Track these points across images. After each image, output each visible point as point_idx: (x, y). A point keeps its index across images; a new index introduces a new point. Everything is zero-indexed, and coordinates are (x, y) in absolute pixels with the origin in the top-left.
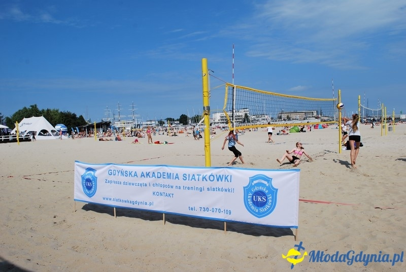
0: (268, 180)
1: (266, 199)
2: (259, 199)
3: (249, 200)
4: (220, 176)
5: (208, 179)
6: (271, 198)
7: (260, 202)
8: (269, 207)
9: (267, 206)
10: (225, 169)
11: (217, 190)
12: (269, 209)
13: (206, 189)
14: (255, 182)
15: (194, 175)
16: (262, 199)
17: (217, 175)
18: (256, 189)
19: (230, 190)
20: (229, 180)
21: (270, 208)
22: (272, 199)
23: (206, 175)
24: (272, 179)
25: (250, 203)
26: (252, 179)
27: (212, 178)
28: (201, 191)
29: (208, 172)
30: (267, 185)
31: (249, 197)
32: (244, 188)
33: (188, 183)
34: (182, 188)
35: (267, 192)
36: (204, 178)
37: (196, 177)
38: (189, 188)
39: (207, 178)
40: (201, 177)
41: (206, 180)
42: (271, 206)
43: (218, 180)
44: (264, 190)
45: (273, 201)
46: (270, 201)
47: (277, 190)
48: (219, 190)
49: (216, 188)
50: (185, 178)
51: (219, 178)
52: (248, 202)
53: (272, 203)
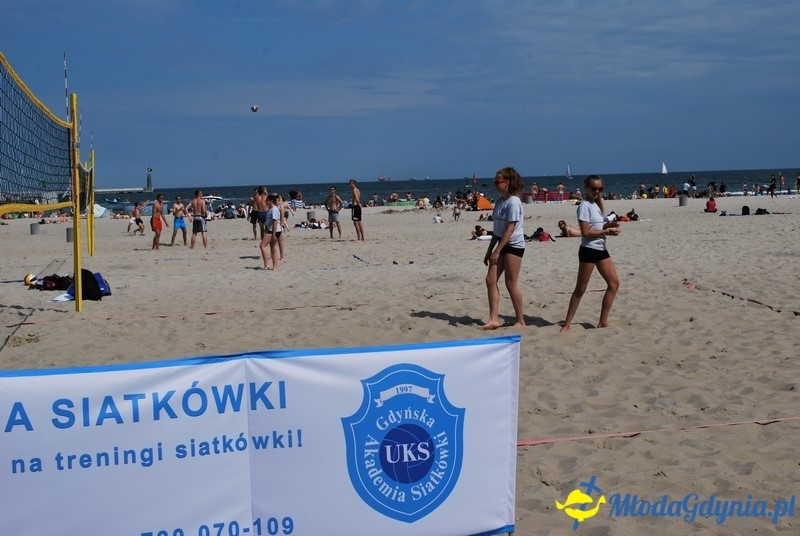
0: (434, 381)
1: (431, 448)
2: (408, 454)
3: (369, 464)
4: (228, 389)
5: (178, 410)
6: (445, 443)
7: (411, 462)
8: (440, 475)
9: (436, 475)
10: (248, 361)
11: (220, 447)
12: (443, 482)
13: (169, 452)
14: (387, 395)
15: (108, 401)
16: (416, 453)
17: (215, 389)
18: (393, 419)
19: (285, 441)
20: (275, 401)
21: (446, 477)
22: (449, 447)
23: (170, 395)
24: (442, 376)
25: (375, 473)
26: (375, 385)
27: (195, 403)
28: (147, 462)
29: (178, 381)
30: (430, 401)
31: (368, 452)
32: (346, 421)
33: (81, 439)
34: (49, 463)
35: (431, 424)
36: (161, 406)
37: (124, 407)
38: (85, 461)
39: (175, 403)
40: (146, 405)
41: (173, 415)
42: (448, 471)
43: (221, 408)
44: (422, 418)
45: (451, 454)
46: (444, 454)
47: (461, 412)
48: (227, 445)
49: (216, 442)
50: (64, 420)
51: (228, 399)
52: (364, 471)
53: (448, 460)
